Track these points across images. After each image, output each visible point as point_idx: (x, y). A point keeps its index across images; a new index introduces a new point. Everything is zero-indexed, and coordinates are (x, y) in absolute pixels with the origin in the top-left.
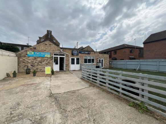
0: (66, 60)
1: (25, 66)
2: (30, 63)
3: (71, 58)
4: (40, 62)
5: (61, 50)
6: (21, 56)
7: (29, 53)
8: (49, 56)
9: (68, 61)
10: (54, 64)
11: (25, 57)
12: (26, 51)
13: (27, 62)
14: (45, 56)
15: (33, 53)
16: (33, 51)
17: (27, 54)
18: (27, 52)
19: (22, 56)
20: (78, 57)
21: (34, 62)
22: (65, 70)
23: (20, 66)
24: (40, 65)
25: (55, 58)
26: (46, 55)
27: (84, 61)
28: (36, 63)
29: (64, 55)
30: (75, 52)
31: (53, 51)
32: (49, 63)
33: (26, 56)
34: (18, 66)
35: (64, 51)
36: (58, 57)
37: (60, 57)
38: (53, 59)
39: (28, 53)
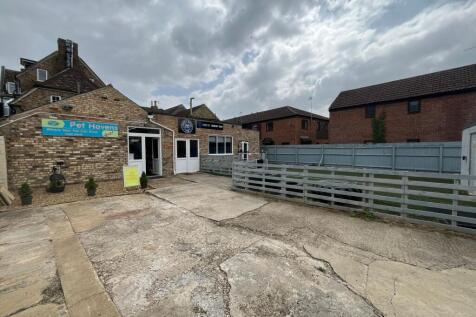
0: (163, 147)
1: (35, 167)
2: (52, 156)
3: (177, 140)
4: (86, 153)
5: (151, 117)
6: (17, 135)
7: (50, 124)
8: (115, 134)
9: (169, 148)
10: (130, 157)
11: (33, 135)
12: (36, 116)
13: (40, 152)
14: (104, 133)
15: (62, 124)
16: (63, 118)
17: (40, 128)
18: (40, 121)
19: (23, 132)
20: (194, 137)
21: (68, 153)
22: (161, 173)
23: (17, 169)
24: (87, 162)
25: (133, 141)
26: (108, 132)
27: (208, 147)
28: (72, 155)
29: (157, 132)
30: (187, 124)
31: (127, 119)
32: (114, 154)
33: (38, 135)
34: (8, 168)
35: (156, 120)
36: (140, 138)
37: (147, 138)
38: (126, 144)
39: (45, 123)
